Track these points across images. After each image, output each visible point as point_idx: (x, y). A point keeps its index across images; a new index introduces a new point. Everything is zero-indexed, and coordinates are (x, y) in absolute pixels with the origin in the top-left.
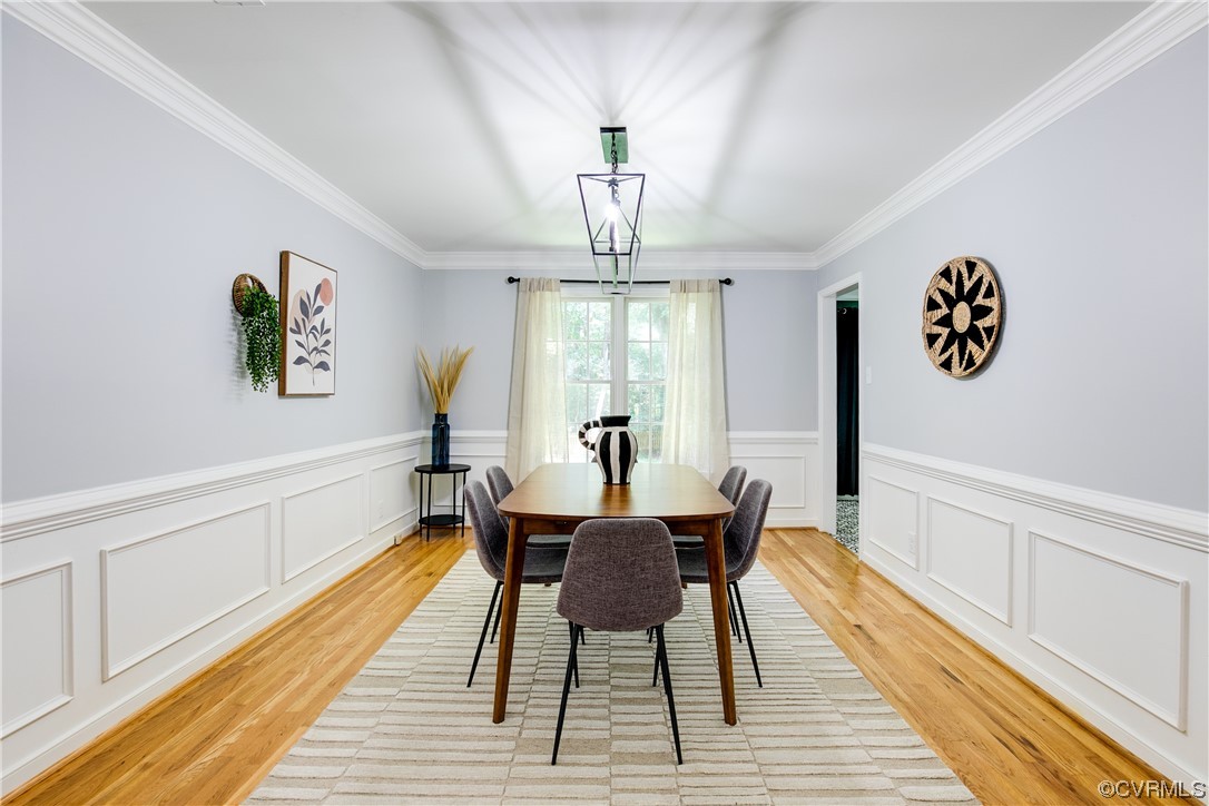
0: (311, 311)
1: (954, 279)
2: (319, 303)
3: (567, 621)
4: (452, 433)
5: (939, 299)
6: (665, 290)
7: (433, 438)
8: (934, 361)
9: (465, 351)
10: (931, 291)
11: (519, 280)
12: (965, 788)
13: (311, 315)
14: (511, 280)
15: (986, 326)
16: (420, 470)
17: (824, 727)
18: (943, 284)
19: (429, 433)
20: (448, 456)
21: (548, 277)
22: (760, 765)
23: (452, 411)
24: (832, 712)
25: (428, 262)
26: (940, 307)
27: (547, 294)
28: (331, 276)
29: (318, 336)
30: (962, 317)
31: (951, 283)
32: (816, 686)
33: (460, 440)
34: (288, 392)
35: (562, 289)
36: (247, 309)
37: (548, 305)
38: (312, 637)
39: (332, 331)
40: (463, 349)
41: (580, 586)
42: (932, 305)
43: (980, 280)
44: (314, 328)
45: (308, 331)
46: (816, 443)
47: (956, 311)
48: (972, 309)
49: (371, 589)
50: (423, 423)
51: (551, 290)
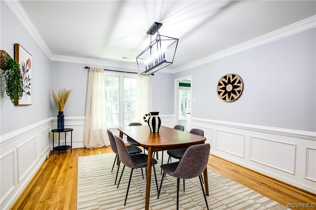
0: (26, 71)
1: (227, 79)
2: (28, 68)
3: (177, 178)
4: (65, 118)
5: (222, 83)
6: (136, 75)
7: (58, 120)
8: (220, 98)
9: (69, 90)
10: (220, 81)
11: (89, 68)
12: (265, 197)
13: (25, 72)
14: (86, 68)
15: (238, 90)
16: (53, 131)
17: (227, 191)
18: (224, 80)
19: (56, 118)
20: (64, 126)
21: (99, 68)
22: (226, 205)
23: (65, 110)
24: (224, 186)
25: (53, 58)
26: (222, 85)
27: (99, 73)
28: (31, 58)
29: (27, 81)
30: (229, 88)
31: (226, 79)
32: (214, 180)
33: (68, 120)
34: (19, 104)
35: (104, 72)
36: (7, 66)
37: (100, 77)
38: (41, 202)
39: (31, 79)
40: (67, 90)
41: (187, 167)
42: (220, 84)
43: (236, 79)
44: (26, 78)
45: (25, 79)
46: (173, 118)
47: (227, 86)
48: (233, 86)
49: (51, 177)
50: (51, 115)
51: (101, 72)
